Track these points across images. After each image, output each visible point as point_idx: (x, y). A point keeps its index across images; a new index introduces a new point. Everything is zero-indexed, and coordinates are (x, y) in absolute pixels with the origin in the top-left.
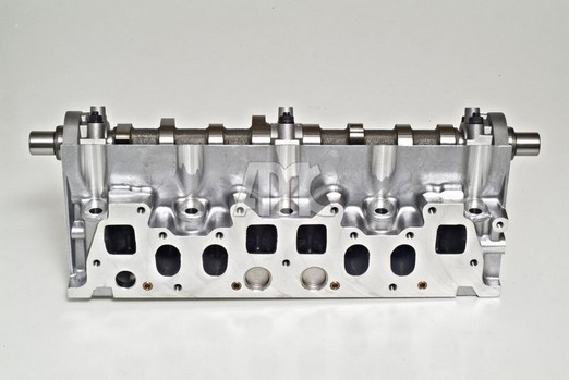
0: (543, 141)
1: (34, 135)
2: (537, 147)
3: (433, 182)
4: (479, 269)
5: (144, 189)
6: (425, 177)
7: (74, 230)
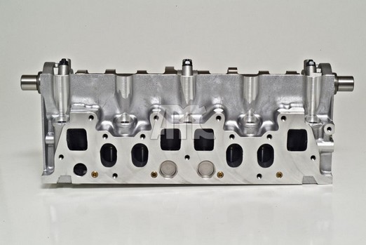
0: (356, 81)
1: (24, 77)
2: (352, 84)
3: (284, 102)
4: (316, 162)
5: (94, 106)
6: (279, 99)
7: (47, 138)
